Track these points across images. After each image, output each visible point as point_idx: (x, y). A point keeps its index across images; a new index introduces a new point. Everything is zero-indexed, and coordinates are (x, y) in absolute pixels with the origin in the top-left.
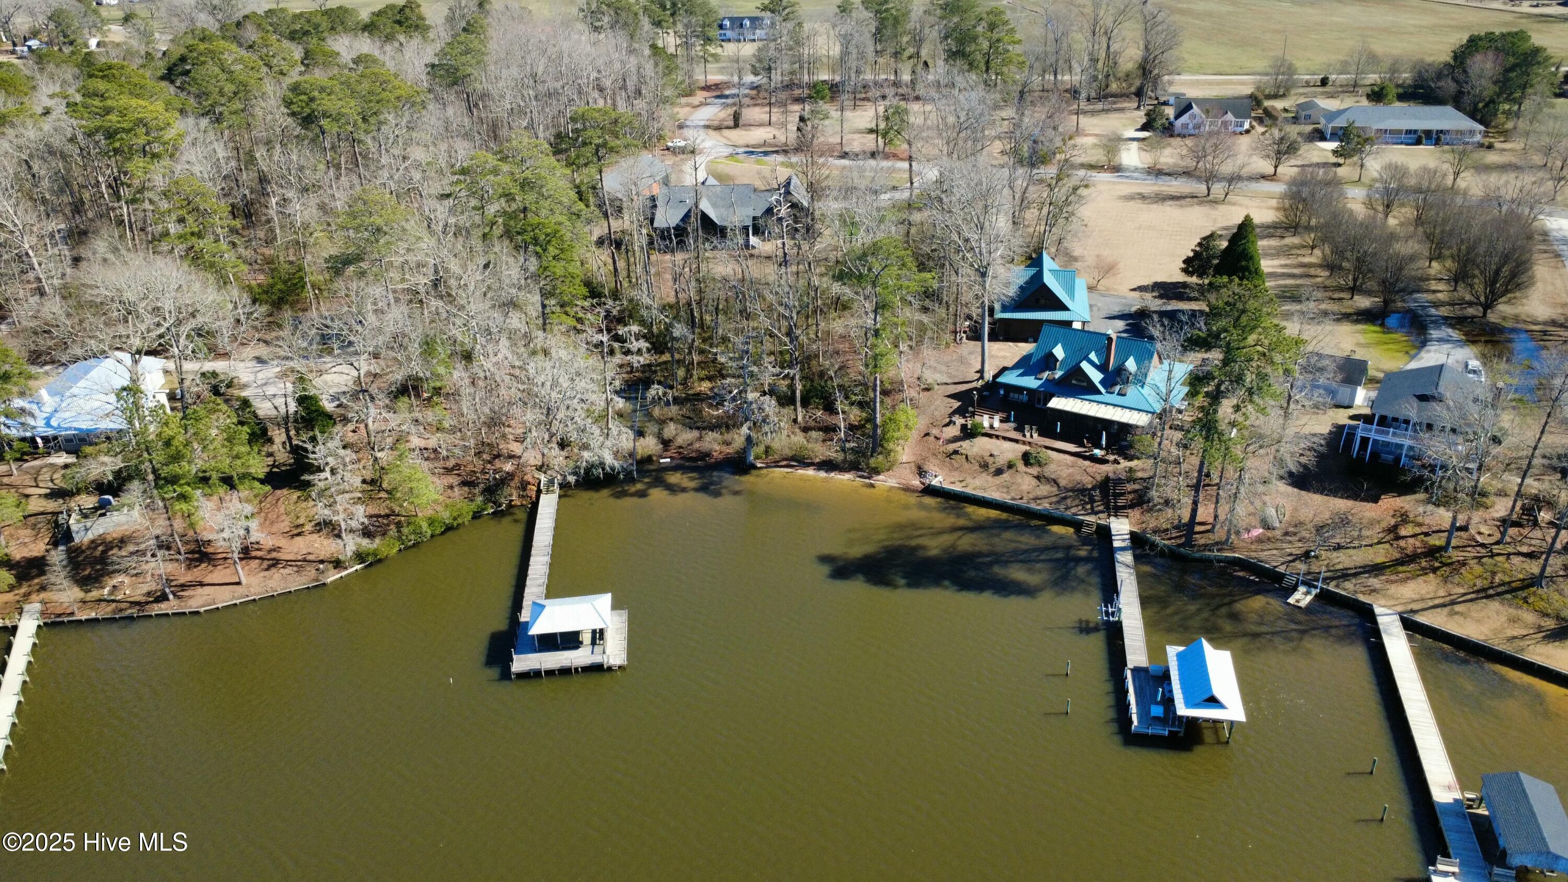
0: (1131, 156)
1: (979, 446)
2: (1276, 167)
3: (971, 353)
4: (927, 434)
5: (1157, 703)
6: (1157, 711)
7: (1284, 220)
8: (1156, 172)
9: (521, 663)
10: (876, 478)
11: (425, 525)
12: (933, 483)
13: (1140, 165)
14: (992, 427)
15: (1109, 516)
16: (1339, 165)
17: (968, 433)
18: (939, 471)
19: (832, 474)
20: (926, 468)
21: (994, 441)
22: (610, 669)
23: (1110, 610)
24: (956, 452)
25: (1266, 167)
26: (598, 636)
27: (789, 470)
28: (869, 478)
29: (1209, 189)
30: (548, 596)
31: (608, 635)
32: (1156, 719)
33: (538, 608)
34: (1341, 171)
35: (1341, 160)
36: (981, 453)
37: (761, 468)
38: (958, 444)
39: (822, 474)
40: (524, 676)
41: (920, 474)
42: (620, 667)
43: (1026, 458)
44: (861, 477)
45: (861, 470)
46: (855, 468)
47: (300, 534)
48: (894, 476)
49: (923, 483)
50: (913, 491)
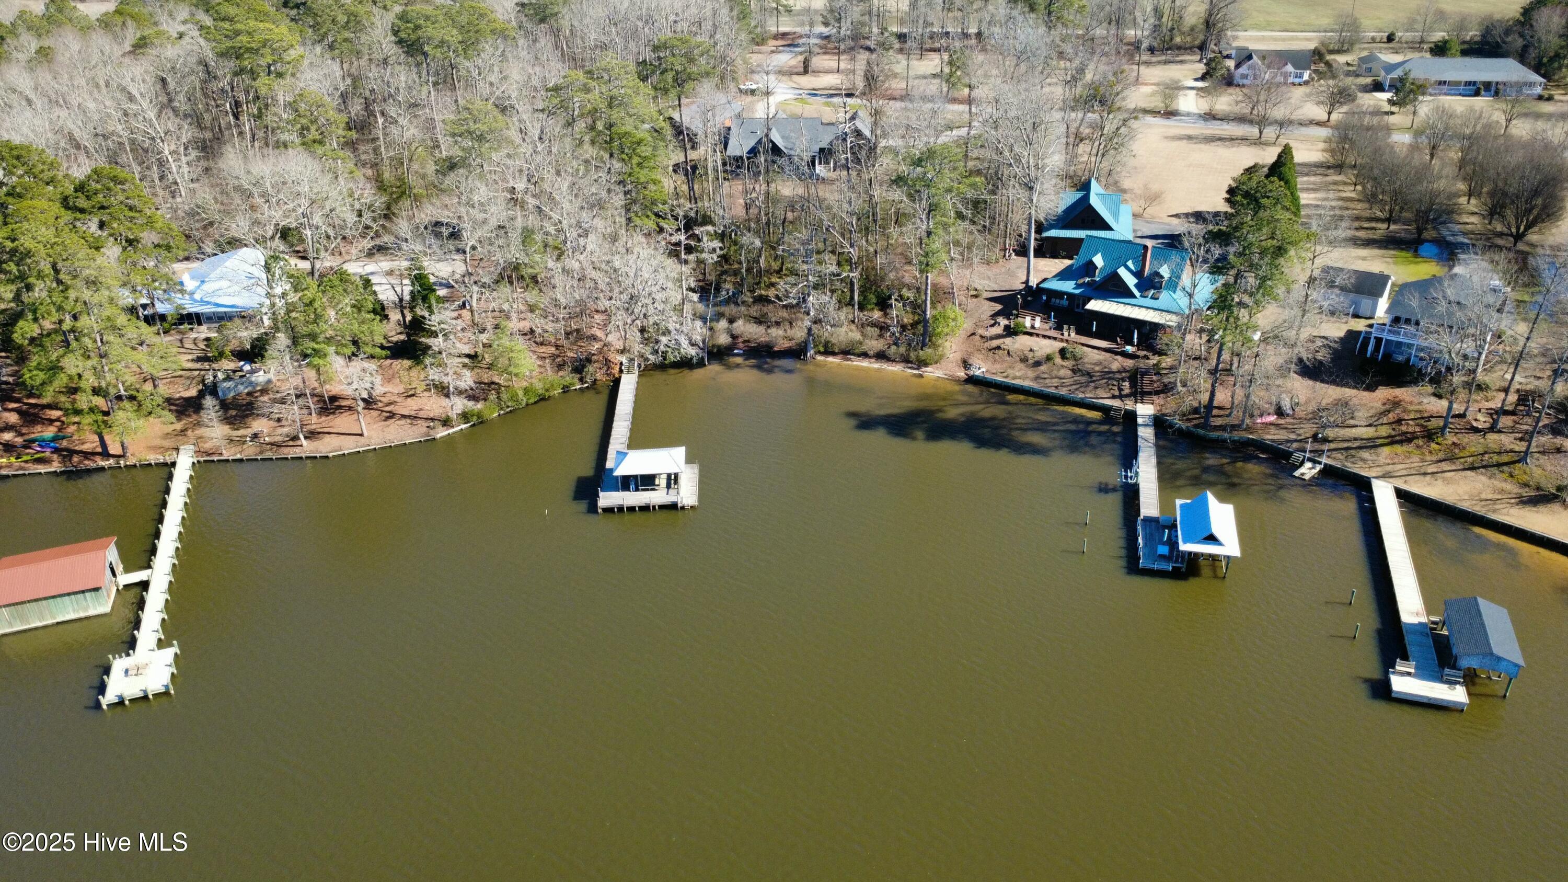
0: (1189, 103)
1: (1021, 343)
2: (1330, 113)
3: (1018, 268)
4: (974, 334)
5: (1164, 544)
6: (1163, 550)
7: (1331, 160)
8: (1210, 116)
9: (607, 499)
10: (924, 369)
11: (521, 393)
12: (977, 373)
13: (1197, 111)
14: (1033, 327)
15: (1136, 402)
16: (1392, 113)
17: (1010, 332)
18: (982, 364)
19: (886, 365)
20: (970, 362)
21: (1034, 338)
22: (683, 508)
23: (1129, 474)
24: (999, 348)
25: (1320, 113)
26: (673, 480)
28: (918, 369)
29: (1261, 133)
30: (630, 447)
31: (683, 480)
32: (1162, 557)
33: (621, 455)
34: (1392, 119)
35: (1394, 109)
36: (1022, 348)
38: (1001, 341)
39: (876, 365)
40: (608, 510)
41: (965, 368)
42: (692, 507)
43: (1063, 352)
44: (910, 368)
45: (911, 362)
46: (906, 360)
47: (413, 395)
48: (941, 369)
49: (967, 375)
50: (957, 381)
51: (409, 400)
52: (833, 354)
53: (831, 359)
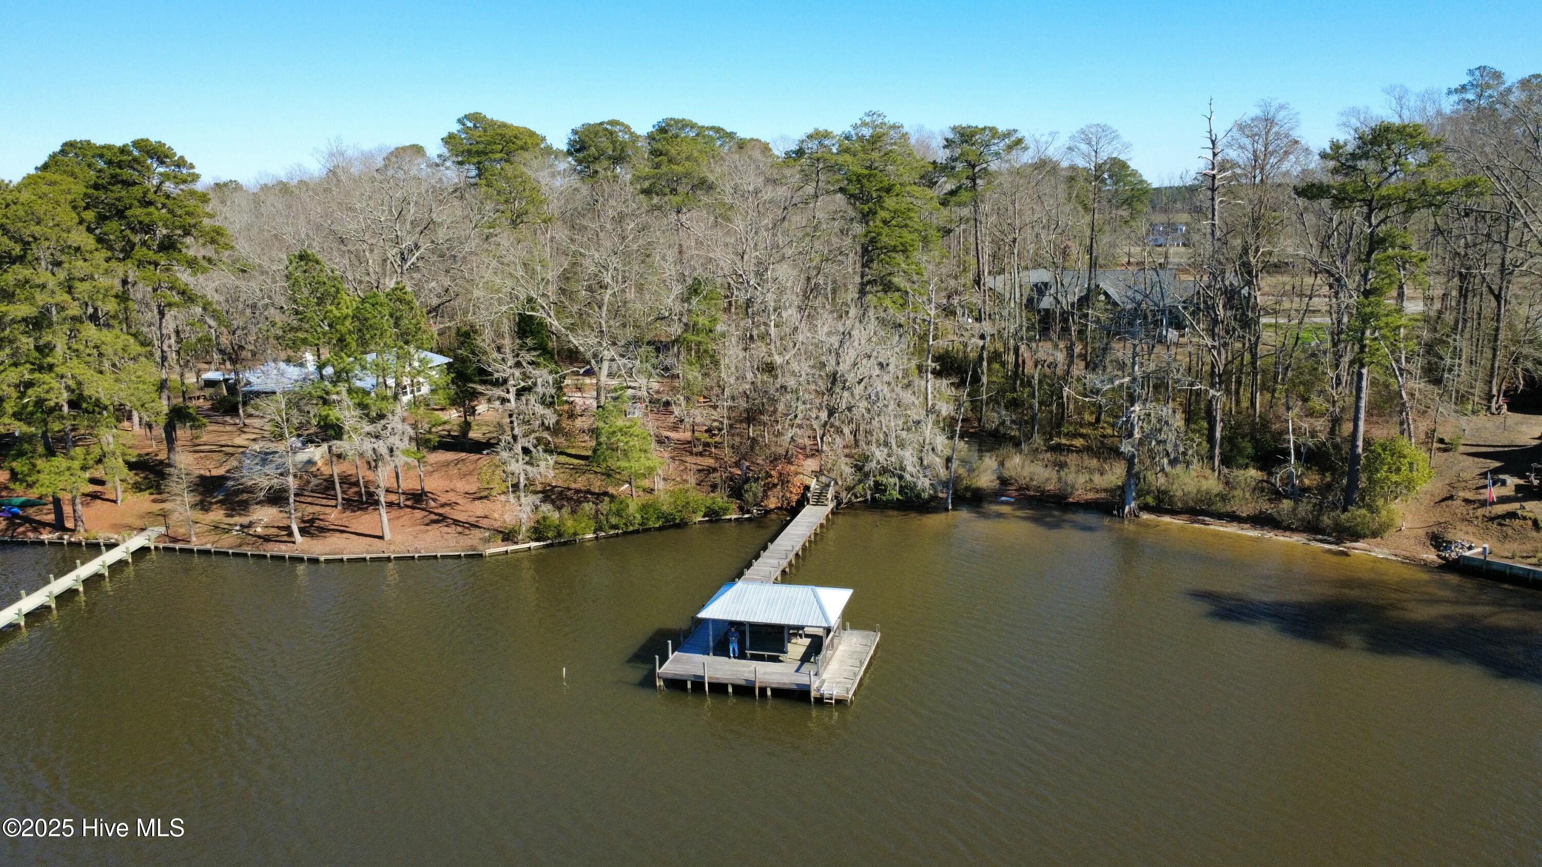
9: (679, 664)
10: (1350, 544)
12: (1464, 556)
18: (1476, 542)
20: (1449, 538)
22: (819, 698)
24: (1511, 516)
28: (1338, 544)
31: (836, 651)
41: (1438, 546)
44: (1321, 541)
45: (1322, 532)
46: (1312, 528)
47: (486, 497)
48: (1387, 546)
49: (1444, 558)
50: (1425, 566)
51: (476, 502)
52: (1173, 512)
53: (1167, 519)
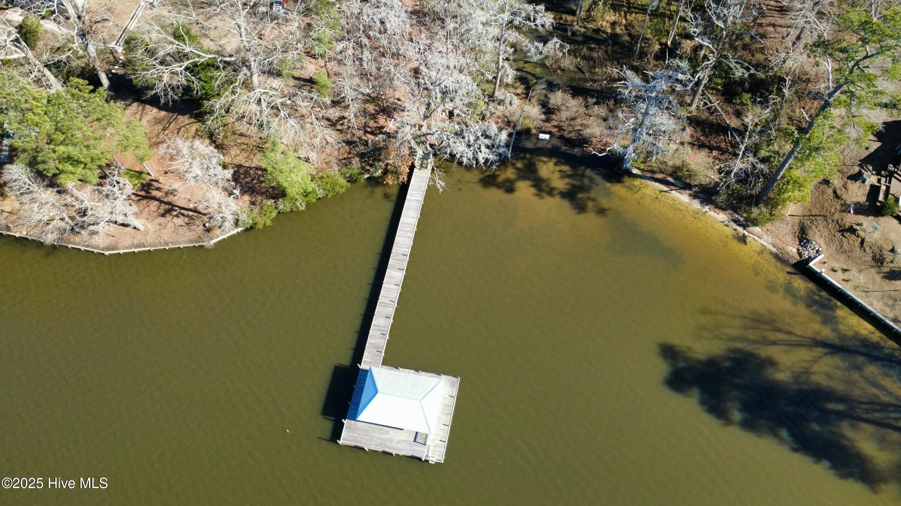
1: (882, 231)
9: (350, 432)
10: (752, 229)
12: (812, 261)
17: (876, 204)
18: (823, 247)
19: (707, 208)
20: (811, 234)
24: (852, 228)
27: (665, 188)
28: (745, 227)
36: (881, 239)
37: (636, 176)
38: (858, 217)
39: (696, 204)
41: (801, 242)
